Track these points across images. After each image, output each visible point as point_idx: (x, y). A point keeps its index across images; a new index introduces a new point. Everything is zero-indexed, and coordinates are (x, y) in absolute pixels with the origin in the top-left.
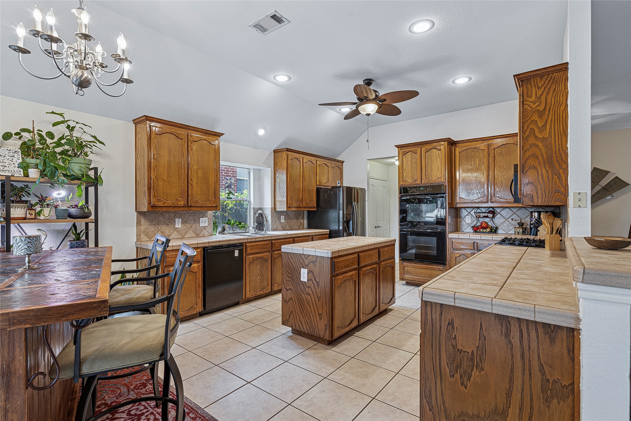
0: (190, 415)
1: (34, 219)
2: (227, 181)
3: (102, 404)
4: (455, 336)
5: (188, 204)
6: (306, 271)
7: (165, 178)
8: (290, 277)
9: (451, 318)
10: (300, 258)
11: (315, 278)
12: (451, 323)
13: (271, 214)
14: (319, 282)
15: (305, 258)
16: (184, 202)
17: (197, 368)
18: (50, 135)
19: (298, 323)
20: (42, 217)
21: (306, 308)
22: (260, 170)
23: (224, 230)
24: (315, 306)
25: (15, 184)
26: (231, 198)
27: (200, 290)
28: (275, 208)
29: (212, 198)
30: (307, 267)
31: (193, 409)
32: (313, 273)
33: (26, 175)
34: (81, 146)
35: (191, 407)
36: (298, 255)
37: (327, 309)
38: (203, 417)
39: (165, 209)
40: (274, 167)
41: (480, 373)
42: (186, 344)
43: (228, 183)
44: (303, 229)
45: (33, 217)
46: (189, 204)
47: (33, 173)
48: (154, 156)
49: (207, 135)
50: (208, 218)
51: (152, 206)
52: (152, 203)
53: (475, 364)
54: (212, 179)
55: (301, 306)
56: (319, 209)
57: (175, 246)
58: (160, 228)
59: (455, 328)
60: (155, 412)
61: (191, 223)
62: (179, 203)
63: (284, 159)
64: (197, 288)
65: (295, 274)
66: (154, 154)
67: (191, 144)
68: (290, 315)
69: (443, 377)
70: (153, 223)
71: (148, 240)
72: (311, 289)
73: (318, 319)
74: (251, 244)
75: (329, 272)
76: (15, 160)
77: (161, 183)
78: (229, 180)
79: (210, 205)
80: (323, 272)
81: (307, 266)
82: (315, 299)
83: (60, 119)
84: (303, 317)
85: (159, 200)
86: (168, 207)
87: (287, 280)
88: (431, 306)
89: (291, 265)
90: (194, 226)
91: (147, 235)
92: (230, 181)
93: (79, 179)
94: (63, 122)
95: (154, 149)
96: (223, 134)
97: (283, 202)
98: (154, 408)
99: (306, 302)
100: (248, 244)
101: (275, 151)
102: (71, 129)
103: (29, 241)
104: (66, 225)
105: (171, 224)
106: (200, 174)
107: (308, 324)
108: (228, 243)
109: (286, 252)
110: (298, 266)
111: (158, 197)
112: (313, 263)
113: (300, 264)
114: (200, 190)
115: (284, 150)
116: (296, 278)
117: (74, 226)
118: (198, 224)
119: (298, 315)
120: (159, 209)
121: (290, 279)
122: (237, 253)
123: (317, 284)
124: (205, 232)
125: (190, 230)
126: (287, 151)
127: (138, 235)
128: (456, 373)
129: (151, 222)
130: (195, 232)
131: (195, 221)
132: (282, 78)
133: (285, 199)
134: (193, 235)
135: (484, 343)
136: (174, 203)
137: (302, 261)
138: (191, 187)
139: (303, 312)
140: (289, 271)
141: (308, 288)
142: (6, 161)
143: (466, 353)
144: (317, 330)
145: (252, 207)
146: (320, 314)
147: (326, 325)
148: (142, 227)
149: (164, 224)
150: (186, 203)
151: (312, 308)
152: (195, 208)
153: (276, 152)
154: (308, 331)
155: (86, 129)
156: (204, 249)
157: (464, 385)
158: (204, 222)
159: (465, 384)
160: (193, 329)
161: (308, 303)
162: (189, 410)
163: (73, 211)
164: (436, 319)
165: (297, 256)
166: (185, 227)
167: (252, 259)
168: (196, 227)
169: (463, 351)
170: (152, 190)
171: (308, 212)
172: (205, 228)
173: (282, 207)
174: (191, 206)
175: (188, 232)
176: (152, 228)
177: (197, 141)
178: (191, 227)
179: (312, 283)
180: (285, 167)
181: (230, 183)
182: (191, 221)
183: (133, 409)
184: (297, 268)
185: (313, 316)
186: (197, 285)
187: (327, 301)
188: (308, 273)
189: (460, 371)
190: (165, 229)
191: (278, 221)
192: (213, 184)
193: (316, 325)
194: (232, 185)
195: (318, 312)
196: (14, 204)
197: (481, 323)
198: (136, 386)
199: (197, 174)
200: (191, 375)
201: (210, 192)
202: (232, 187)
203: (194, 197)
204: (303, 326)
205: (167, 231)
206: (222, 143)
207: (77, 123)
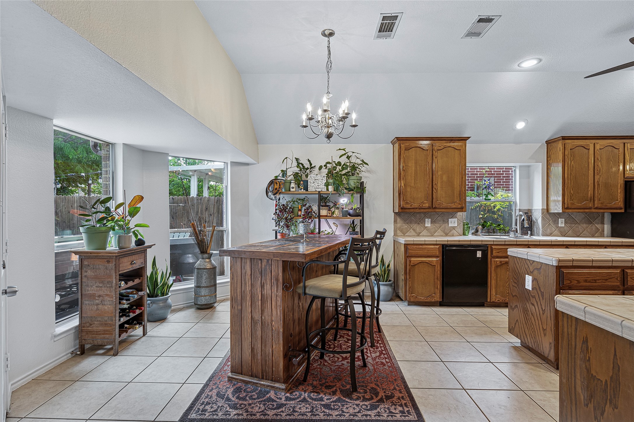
0: (387, 360)
1: (331, 216)
2: (485, 182)
3: (347, 333)
4: (589, 357)
5: (432, 206)
6: (530, 278)
7: (413, 185)
8: (516, 283)
9: (585, 335)
10: (525, 264)
11: (540, 288)
12: (585, 341)
13: (542, 217)
14: (543, 293)
15: (530, 263)
16: (429, 204)
17: (411, 337)
18: (339, 164)
19: (523, 334)
20: (335, 216)
21: (531, 320)
22: (529, 166)
23: (477, 231)
24: (539, 319)
25: (324, 195)
26: (490, 199)
27: (439, 282)
28: (548, 210)
29: (457, 200)
30: (531, 274)
31: (390, 358)
32: (537, 281)
33: (328, 190)
34: (354, 168)
35: (390, 356)
36: (524, 260)
37: (551, 325)
38: (393, 364)
39: (412, 210)
40: (547, 161)
41: (614, 410)
42: (415, 321)
43: (486, 184)
44: (602, 236)
45: (330, 215)
46: (434, 206)
47: (331, 188)
48: (403, 168)
49: (452, 142)
50: (458, 219)
51: (401, 208)
52: (402, 206)
53: (609, 398)
54: (457, 182)
55: (526, 317)
56: (629, 211)
57: (415, 241)
58: (412, 226)
59: (589, 348)
60: (368, 349)
61: (440, 223)
62: (424, 205)
63: (560, 150)
64: (436, 280)
65: (520, 280)
66: (403, 166)
67: (436, 152)
68: (515, 324)
69: (578, 403)
70: (407, 222)
71: (403, 235)
72: (535, 299)
73: (543, 335)
74: (499, 247)
75: (554, 282)
76: (323, 181)
77: (409, 189)
78: (487, 181)
79: (454, 207)
80: (548, 282)
81: (532, 272)
82: (539, 311)
83: (344, 152)
84: (528, 328)
85: (407, 203)
86: (415, 209)
87: (513, 286)
88: (567, 318)
89: (516, 270)
90: (443, 226)
91: (402, 231)
92: (489, 182)
93: (353, 190)
94: (345, 154)
95: (403, 163)
96: (469, 137)
97: (558, 201)
98: (370, 347)
99: (530, 313)
100: (493, 247)
101: (548, 142)
102: (348, 157)
103: (305, 226)
104: (348, 220)
105: (422, 223)
106: (445, 178)
107: (532, 337)
108: (469, 243)
109: (512, 256)
110: (523, 272)
111: (406, 200)
112: (538, 271)
113: (525, 269)
114: (444, 193)
115: (559, 139)
116: (521, 285)
117: (353, 222)
118: (446, 224)
119: (523, 325)
120: (408, 211)
121: (516, 286)
122: (479, 254)
123: (541, 294)
124: (454, 231)
125: (439, 230)
126: (563, 139)
127: (395, 231)
128: (590, 403)
129: (405, 221)
130: (444, 231)
131: (443, 221)
132: (530, 63)
133: (560, 199)
134: (442, 234)
135: (618, 375)
136: (420, 205)
137: (527, 266)
138: (435, 191)
139: (528, 323)
140: (515, 276)
141: (533, 297)
142: (319, 182)
143: (599, 382)
144: (541, 346)
145: (518, 208)
146: (545, 330)
147: (550, 343)
148: (398, 224)
149: (416, 223)
150: (430, 205)
151: (537, 321)
152: (440, 209)
153: (550, 143)
154: (532, 345)
155: (358, 155)
156: (443, 245)
157: (597, 419)
158: (453, 222)
159: (599, 418)
160: (428, 313)
161: (532, 314)
162: (388, 357)
163: (351, 211)
164: (571, 334)
165: (522, 261)
166: (434, 226)
167: (499, 262)
168: (445, 227)
169: (597, 379)
170: (402, 196)
171: (612, 214)
172: (454, 228)
173: (557, 208)
174: (435, 208)
175: (437, 231)
176: (405, 226)
177: (442, 149)
178: (440, 227)
179: (536, 292)
180: (560, 160)
181: (488, 184)
182: (440, 221)
183: (359, 343)
184: (522, 274)
185: (537, 330)
186: (436, 277)
187: (552, 316)
188: (533, 281)
189: (594, 401)
190: (416, 227)
191: (554, 225)
192: (459, 187)
193: (541, 341)
194: (492, 186)
195: (542, 326)
196: (323, 208)
197: (615, 349)
198: (367, 332)
199: (442, 178)
200: (404, 340)
201: (455, 194)
202: (491, 187)
203: (439, 200)
204: (527, 339)
205: (418, 229)
206: (469, 146)
207: (353, 153)
